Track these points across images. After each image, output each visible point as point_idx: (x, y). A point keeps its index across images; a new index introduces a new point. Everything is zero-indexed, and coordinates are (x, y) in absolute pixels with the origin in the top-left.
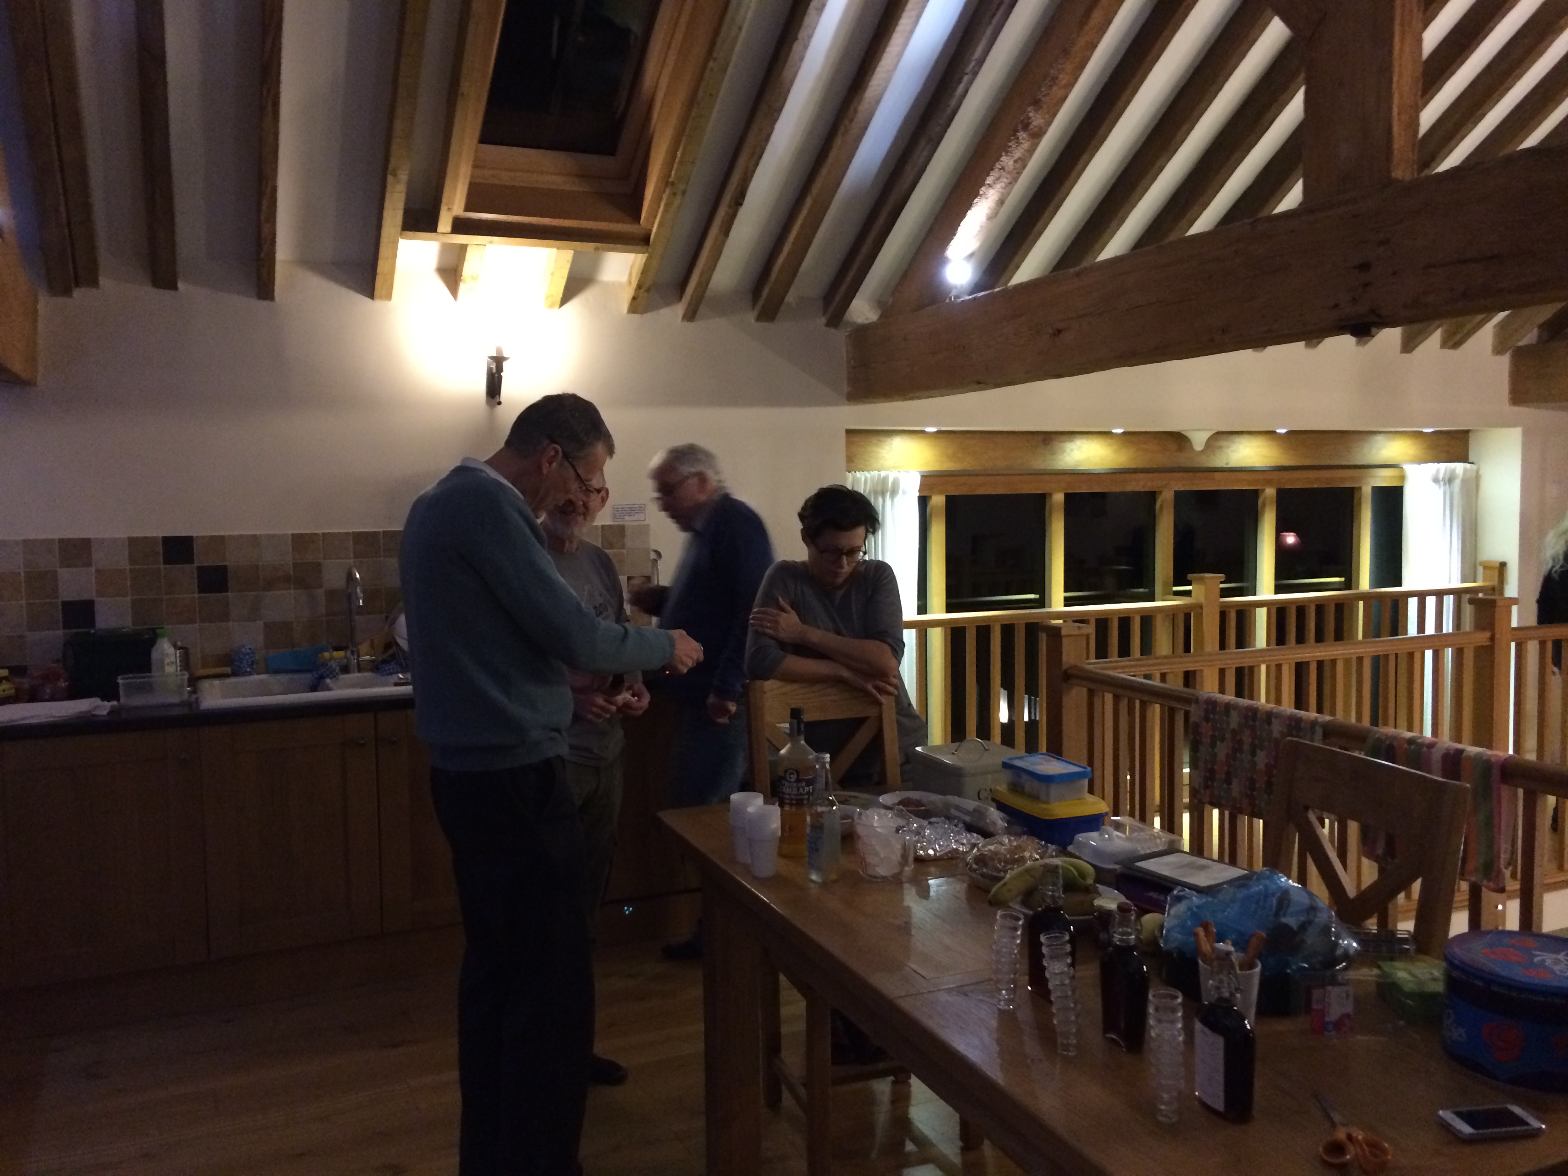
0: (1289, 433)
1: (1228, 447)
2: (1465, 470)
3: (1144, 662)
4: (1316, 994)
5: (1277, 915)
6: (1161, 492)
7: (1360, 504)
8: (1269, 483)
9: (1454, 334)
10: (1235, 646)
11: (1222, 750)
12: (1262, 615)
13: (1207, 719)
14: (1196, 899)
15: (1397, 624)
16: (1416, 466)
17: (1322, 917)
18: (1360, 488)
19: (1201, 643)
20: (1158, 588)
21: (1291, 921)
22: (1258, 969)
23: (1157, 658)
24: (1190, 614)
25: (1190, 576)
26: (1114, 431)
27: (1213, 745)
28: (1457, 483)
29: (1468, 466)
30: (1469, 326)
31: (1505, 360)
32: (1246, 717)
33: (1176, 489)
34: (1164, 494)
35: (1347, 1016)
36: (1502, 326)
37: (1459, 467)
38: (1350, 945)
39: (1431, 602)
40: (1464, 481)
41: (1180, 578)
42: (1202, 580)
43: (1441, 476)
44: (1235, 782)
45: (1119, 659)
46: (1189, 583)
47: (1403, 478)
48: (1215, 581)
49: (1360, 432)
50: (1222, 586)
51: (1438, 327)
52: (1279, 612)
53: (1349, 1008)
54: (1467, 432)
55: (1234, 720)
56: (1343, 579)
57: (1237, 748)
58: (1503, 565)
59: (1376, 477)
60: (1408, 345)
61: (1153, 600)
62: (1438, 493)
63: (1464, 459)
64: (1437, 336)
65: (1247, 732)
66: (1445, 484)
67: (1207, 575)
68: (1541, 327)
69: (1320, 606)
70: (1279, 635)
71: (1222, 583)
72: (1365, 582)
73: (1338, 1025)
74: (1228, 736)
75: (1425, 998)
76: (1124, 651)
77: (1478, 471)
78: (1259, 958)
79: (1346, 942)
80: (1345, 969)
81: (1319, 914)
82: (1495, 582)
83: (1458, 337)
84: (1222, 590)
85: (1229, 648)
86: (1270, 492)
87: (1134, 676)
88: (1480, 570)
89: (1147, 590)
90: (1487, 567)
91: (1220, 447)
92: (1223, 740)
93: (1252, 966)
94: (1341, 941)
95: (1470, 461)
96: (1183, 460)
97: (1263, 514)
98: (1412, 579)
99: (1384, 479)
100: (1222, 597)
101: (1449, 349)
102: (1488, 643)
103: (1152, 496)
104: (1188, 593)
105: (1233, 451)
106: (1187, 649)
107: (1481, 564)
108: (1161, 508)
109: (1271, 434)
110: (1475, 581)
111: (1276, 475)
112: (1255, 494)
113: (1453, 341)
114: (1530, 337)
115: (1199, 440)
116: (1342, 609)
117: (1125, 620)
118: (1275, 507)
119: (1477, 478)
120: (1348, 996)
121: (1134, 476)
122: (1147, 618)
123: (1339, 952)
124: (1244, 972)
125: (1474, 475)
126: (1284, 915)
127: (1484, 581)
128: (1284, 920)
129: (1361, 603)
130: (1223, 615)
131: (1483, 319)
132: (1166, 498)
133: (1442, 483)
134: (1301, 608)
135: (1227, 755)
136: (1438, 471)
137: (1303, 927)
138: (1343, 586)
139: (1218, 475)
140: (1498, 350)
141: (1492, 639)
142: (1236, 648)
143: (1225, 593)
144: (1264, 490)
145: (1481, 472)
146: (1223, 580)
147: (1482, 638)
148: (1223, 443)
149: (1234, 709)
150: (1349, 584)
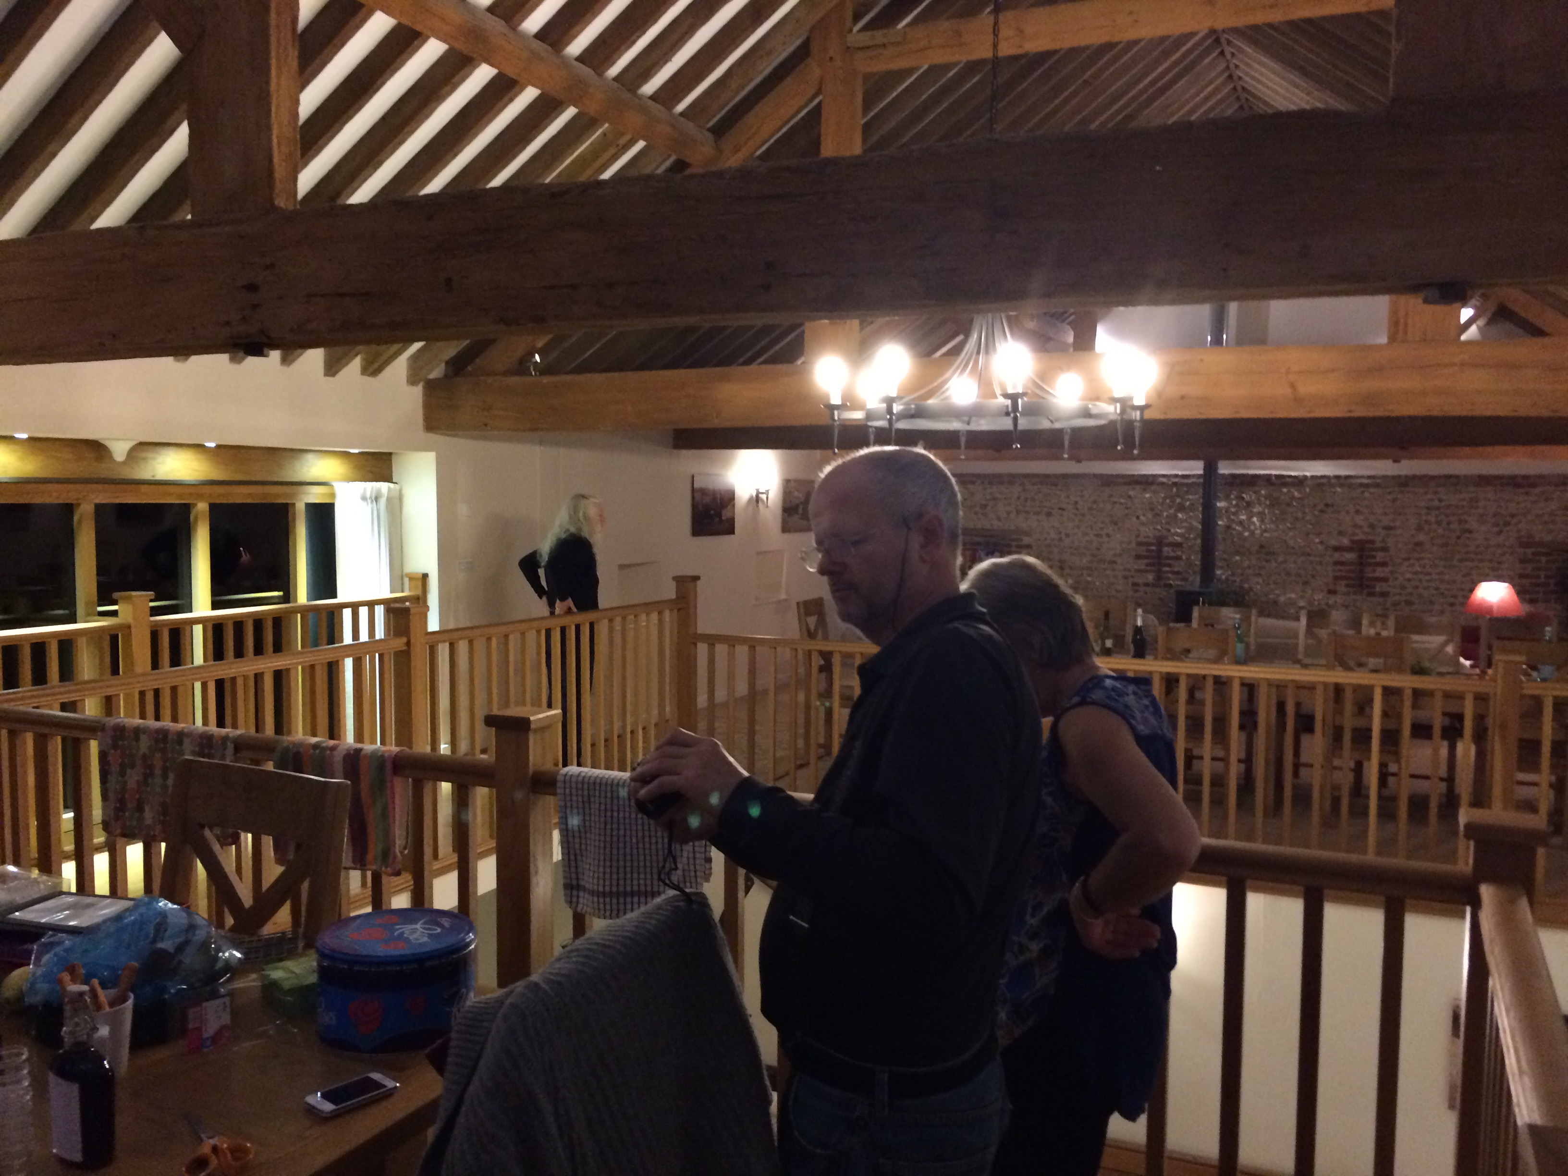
0: (219, 447)
1: (154, 459)
2: (389, 488)
3: (62, 689)
4: (191, 1012)
5: (154, 941)
6: (79, 505)
7: (294, 519)
8: (201, 497)
9: (372, 363)
10: (168, 664)
11: (133, 777)
12: (198, 630)
13: (115, 747)
14: (68, 941)
15: (333, 633)
16: (345, 484)
17: (200, 935)
18: (294, 504)
19: (130, 664)
20: (80, 610)
21: (167, 945)
22: (130, 1003)
23: (77, 684)
24: (117, 635)
25: (116, 595)
26: (17, 435)
27: (122, 774)
28: (383, 501)
29: (391, 485)
30: (385, 357)
31: (418, 391)
32: (157, 741)
33: (97, 501)
34: (82, 506)
35: (224, 1028)
36: (415, 358)
37: (384, 486)
38: (231, 955)
39: (363, 611)
40: (389, 499)
41: (105, 597)
42: (129, 598)
43: (368, 495)
44: (147, 808)
45: (34, 688)
46: (115, 603)
47: (333, 495)
48: (144, 599)
49: (292, 450)
50: (152, 604)
51: (356, 355)
52: (216, 629)
53: (226, 1019)
54: (390, 454)
55: (144, 744)
56: (281, 593)
57: (148, 775)
58: (425, 576)
59: (309, 494)
60: (332, 368)
61: (75, 621)
62: (367, 509)
63: (388, 479)
64: (356, 363)
65: (158, 755)
66: (372, 502)
67: (134, 593)
68: (447, 363)
69: (258, 622)
70: (217, 652)
71: (151, 601)
72: (302, 595)
73: (216, 1038)
74: (139, 763)
75: (303, 992)
76: (40, 678)
77: (401, 490)
78: (133, 992)
79: (227, 954)
80: (229, 980)
81: (197, 932)
82: (419, 592)
83: (376, 365)
84: (152, 608)
85: (163, 667)
86: (202, 507)
87: (37, 707)
88: (406, 581)
89: (67, 612)
90: (412, 578)
91: (145, 459)
92: (133, 767)
93: (124, 1000)
94: (221, 954)
95: (394, 480)
96: (102, 470)
97: (196, 530)
98: (346, 591)
99: (315, 495)
100: (151, 616)
101: (369, 376)
102: (405, 648)
103: (69, 509)
104: (114, 613)
105: (159, 463)
106: (115, 671)
107: (408, 575)
108: (80, 522)
109: (199, 447)
110: (403, 592)
111: (208, 490)
112: (186, 508)
113: (373, 368)
114: (437, 373)
115: (119, 450)
116: (279, 622)
117: (39, 647)
118: (208, 523)
119: (401, 497)
120: (225, 1007)
121: (42, 487)
122: (66, 644)
123: (219, 965)
124: (114, 1009)
125: (397, 494)
126: (162, 940)
127: (410, 590)
128: (161, 945)
129: (299, 615)
130: (155, 635)
131: (399, 350)
132: (85, 512)
133: (369, 501)
134: (238, 624)
135: (138, 782)
136: (365, 490)
137: (181, 948)
138: (282, 600)
139: (144, 488)
140: (412, 380)
141: (408, 644)
142: (171, 667)
143: (155, 611)
144: (195, 505)
145: (404, 492)
146: (153, 597)
147: (399, 643)
148: (150, 455)
149: (144, 733)
150: (287, 598)
